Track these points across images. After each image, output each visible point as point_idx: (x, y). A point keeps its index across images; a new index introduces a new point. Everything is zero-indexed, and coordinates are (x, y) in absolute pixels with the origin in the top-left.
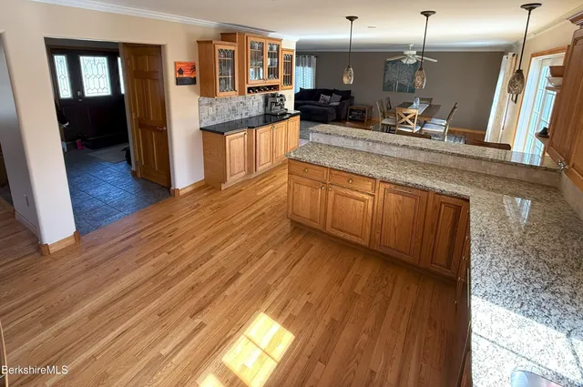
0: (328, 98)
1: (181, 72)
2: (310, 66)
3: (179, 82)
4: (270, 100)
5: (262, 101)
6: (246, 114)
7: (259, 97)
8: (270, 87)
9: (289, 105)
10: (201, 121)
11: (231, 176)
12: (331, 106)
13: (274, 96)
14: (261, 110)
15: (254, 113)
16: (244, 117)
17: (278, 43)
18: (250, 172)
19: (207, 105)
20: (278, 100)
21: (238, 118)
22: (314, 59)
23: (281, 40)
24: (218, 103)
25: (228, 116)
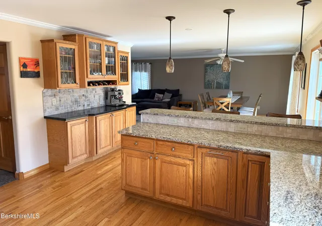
0: (161, 96)
1: (25, 66)
2: (145, 71)
3: (24, 75)
4: (110, 94)
5: (102, 94)
6: (88, 105)
7: (99, 90)
8: (109, 82)
9: (127, 99)
10: (45, 111)
11: (73, 158)
12: (165, 102)
13: (113, 90)
14: (102, 103)
15: (95, 105)
16: (86, 107)
17: (114, 45)
18: (91, 154)
19: (50, 96)
20: (116, 93)
21: (81, 108)
22: (149, 66)
23: (116, 43)
24: (61, 95)
25: (71, 107)
